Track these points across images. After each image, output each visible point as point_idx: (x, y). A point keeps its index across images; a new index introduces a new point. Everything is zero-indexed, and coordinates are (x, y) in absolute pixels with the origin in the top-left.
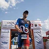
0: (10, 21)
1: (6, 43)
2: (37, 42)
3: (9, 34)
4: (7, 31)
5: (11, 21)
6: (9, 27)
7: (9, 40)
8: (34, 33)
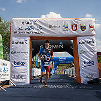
0: (28, 19)
1: (22, 64)
2: (84, 62)
3: (28, 46)
4: (23, 40)
5: (30, 19)
6: (27, 33)
7: (28, 59)
8: (78, 44)
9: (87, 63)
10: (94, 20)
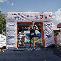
1: (13, 37)
4: (13, 24)
6: (15, 20)
7: (16, 34)
8: (43, 26)
9: (48, 36)
10: (52, 12)
